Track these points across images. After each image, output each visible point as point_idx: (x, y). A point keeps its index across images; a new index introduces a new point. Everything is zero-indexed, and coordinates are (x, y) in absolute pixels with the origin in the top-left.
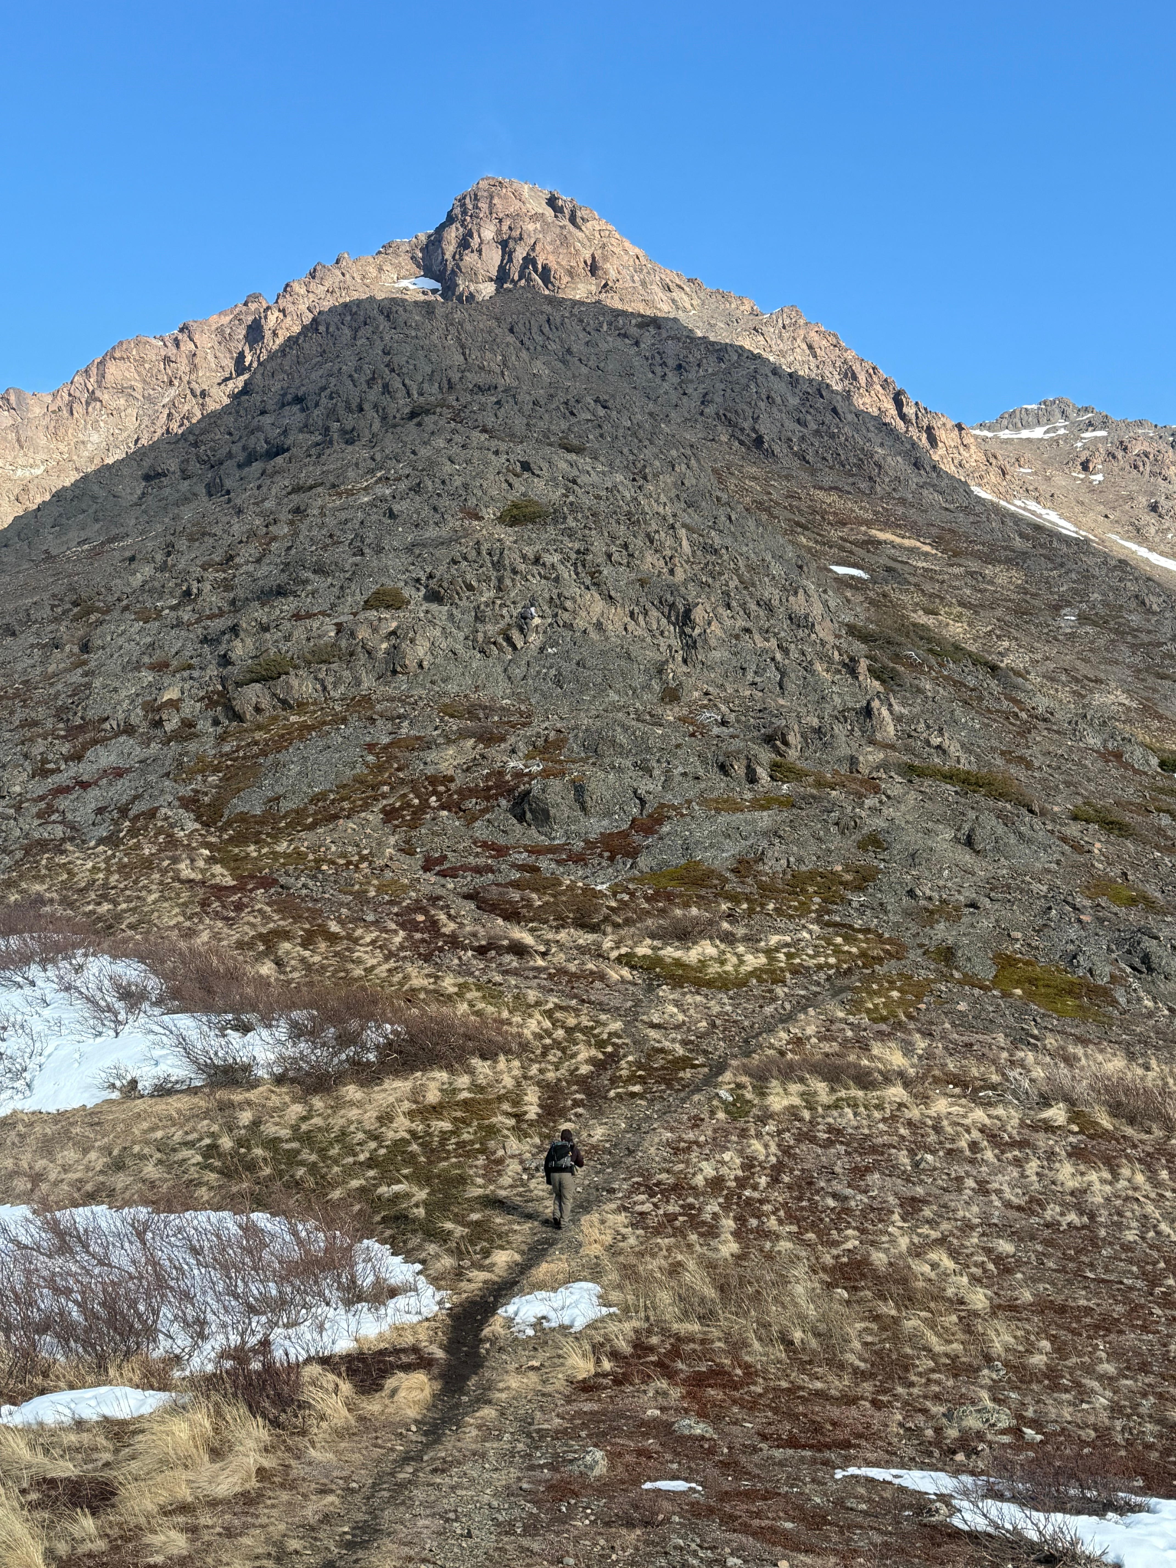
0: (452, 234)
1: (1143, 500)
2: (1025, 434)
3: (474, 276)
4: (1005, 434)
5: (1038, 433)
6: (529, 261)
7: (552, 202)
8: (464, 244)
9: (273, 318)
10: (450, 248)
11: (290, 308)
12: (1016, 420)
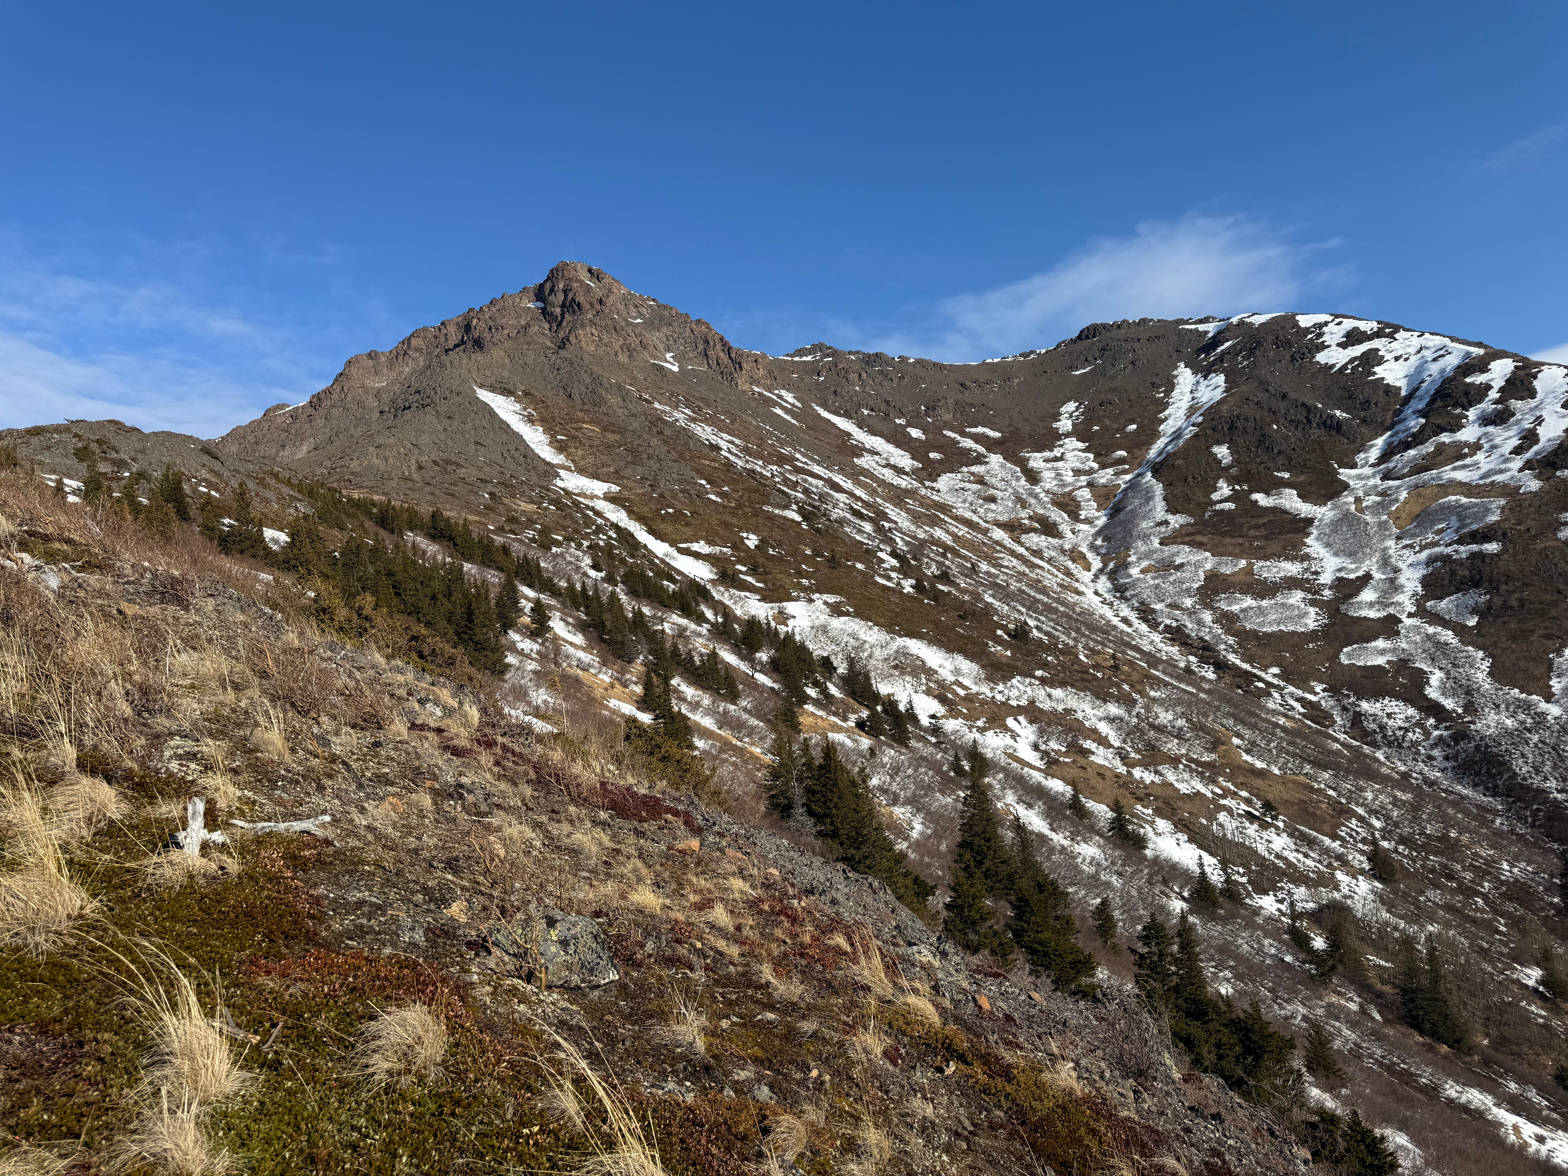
0: (548, 286)
1: (833, 389)
2: (804, 359)
3: (553, 305)
4: (796, 359)
5: (809, 358)
6: (573, 300)
7: (590, 271)
8: (552, 290)
9: (475, 322)
10: (547, 292)
11: (482, 317)
12: (801, 352)
